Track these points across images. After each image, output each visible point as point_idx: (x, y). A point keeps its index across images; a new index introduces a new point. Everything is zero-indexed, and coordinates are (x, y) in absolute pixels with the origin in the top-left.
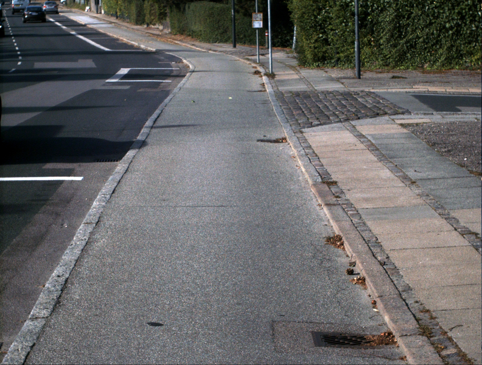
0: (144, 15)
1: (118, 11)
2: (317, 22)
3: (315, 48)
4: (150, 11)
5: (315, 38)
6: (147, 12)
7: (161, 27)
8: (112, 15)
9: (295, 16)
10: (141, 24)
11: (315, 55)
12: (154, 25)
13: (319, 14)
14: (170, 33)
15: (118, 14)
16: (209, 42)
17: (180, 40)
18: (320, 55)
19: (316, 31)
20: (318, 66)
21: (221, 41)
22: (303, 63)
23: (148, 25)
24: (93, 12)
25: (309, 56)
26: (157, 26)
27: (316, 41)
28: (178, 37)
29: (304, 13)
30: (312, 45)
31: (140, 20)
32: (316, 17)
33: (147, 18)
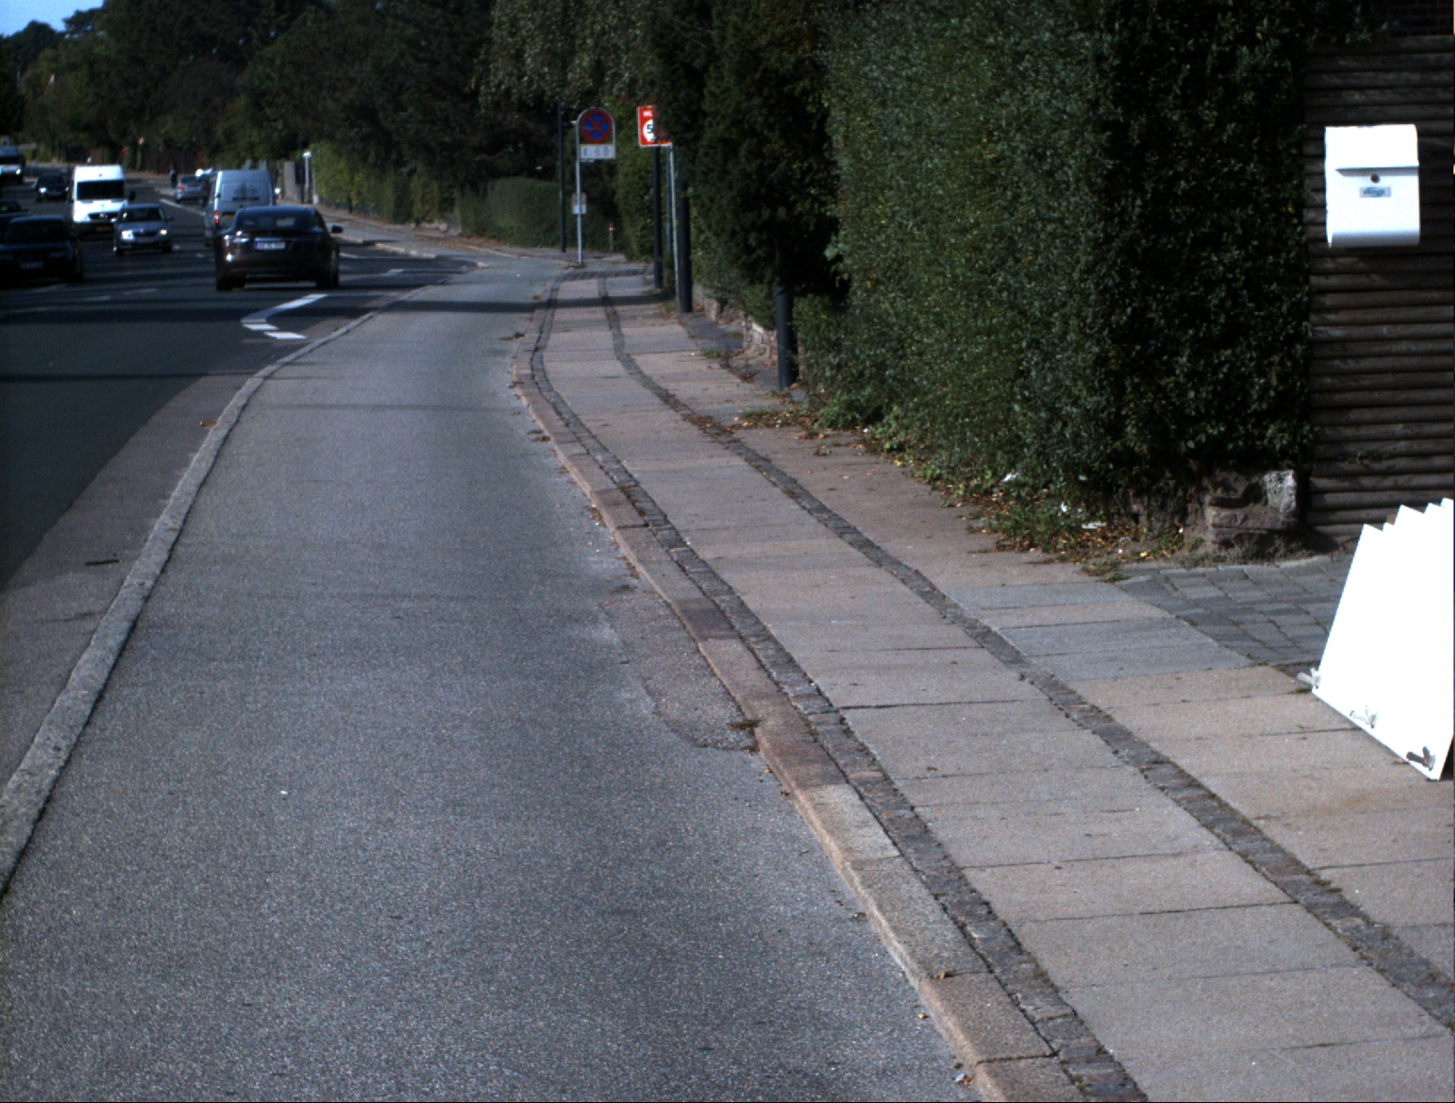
0: (412, 204)
1: (353, 196)
2: (643, 204)
3: (643, 237)
4: (423, 196)
5: (642, 223)
6: (417, 197)
7: (443, 226)
8: (338, 206)
9: (619, 196)
10: (403, 222)
11: (642, 246)
12: (431, 221)
13: (646, 194)
14: (461, 235)
15: (354, 203)
16: (525, 245)
17: (479, 245)
18: (648, 245)
19: (642, 215)
20: (646, 261)
21: (546, 244)
22: (631, 258)
23: (418, 222)
24: (291, 200)
25: (635, 247)
26: (435, 225)
27: (643, 228)
28: (476, 241)
29: (628, 192)
30: (638, 234)
31: (402, 213)
32: (642, 198)
33: (417, 209)
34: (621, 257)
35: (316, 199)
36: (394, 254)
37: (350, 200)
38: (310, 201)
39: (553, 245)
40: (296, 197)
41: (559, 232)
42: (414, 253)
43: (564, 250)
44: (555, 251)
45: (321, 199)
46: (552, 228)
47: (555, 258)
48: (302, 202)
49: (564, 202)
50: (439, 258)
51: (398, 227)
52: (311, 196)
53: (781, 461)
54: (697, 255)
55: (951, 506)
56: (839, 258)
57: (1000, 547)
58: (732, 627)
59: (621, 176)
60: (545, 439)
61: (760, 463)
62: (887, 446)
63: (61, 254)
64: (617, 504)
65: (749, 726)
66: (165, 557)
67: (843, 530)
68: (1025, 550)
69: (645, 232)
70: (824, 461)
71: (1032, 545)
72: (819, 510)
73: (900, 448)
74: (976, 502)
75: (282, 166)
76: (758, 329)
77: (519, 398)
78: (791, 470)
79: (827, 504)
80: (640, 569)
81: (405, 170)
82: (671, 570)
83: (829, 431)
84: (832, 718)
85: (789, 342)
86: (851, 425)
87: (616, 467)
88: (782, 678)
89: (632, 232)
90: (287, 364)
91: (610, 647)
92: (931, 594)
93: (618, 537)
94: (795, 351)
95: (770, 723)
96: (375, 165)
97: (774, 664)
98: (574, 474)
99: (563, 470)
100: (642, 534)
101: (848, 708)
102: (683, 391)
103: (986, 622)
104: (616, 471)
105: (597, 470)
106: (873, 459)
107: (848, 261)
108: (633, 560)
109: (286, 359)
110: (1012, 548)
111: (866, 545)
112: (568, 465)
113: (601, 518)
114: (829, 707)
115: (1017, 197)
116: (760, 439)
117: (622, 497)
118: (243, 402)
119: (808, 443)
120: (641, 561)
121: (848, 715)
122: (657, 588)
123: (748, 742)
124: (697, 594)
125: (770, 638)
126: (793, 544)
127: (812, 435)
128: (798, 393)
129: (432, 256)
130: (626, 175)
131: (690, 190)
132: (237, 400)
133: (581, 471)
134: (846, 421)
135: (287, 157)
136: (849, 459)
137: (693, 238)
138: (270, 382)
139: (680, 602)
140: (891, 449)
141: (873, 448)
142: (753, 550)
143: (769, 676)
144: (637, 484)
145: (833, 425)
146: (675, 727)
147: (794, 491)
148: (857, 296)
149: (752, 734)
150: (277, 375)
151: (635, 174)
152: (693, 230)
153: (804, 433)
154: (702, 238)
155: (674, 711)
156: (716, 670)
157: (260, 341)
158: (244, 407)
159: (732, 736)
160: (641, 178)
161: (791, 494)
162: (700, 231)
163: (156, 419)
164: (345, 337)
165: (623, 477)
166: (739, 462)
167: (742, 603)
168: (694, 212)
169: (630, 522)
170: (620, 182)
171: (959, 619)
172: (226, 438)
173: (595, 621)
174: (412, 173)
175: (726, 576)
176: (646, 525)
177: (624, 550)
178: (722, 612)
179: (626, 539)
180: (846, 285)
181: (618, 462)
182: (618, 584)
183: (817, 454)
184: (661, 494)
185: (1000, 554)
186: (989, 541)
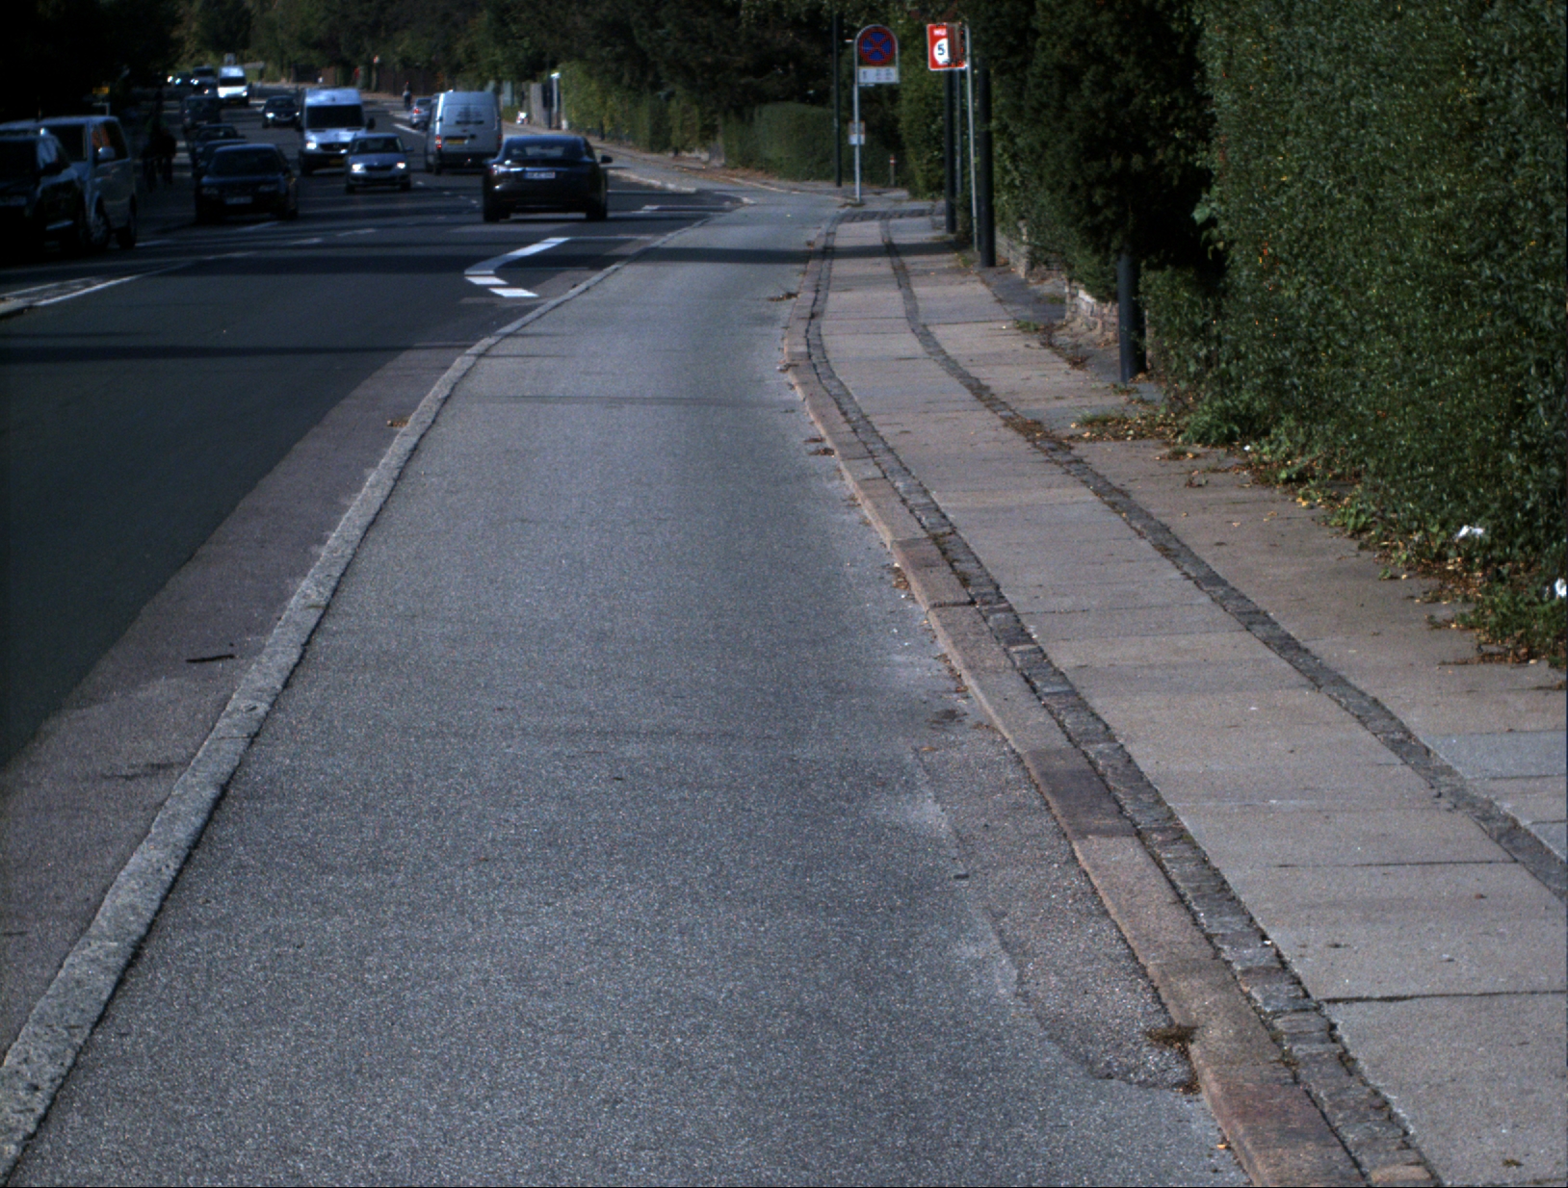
0: (670, 131)
1: (606, 122)
2: (930, 134)
3: (929, 171)
4: (683, 123)
5: (929, 156)
6: (676, 123)
7: (705, 156)
8: (589, 132)
9: (902, 125)
10: (660, 151)
11: (928, 181)
12: (690, 150)
13: (933, 122)
14: (724, 166)
15: (607, 128)
16: (796, 180)
17: (743, 178)
18: (935, 181)
19: (928, 147)
20: (933, 198)
21: (818, 177)
22: (915, 195)
23: (677, 151)
24: (535, 124)
25: (920, 183)
26: (695, 154)
27: (930, 161)
28: (740, 172)
29: (913, 121)
30: (924, 167)
31: (660, 140)
32: (929, 127)
33: (675, 137)
34: (903, 193)
35: (564, 124)
36: (650, 187)
37: (602, 126)
38: (559, 127)
39: (827, 177)
40: (543, 122)
41: (834, 164)
42: (671, 186)
43: (839, 184)
44: (828, 186)
45: (571, 125)
46: (825, 160)
47: (829, 193)
48: (550, 127)
49: (839, 130)
50: (699, 193)
51: (655, 156)
52: (559, 121)
53: (1145, 495)
54: (1002, 199)
55: (1394, 578)
56: (1211, 222)
57: (1488, 658)
58: (1121, 809)
59: (904, 102)
60: (827, 452)
61: (1116, 498)
62: (1283, 475)
63: (273, 188)
64: (930, 565)
65: (1178, 1037)
66: (295, 658)
67: (1252, 618)
68: (1523, 661)
69: (931, 166)
70: (1198, 495)
71: (1531, 655)
72: (1209, 580)
73: (1301, 478)
74: (1427, 572)
75: (528, 90)
76: (1085, 299)
77: (792, 387)
78: (1158, 510)
79: (1218, 569)
80: (969, 681)
81: (662, 94)
82: (1014, 686)
83: (1198, 448)
84: (1312, 1023)
85: (1134, 321)
86: (1228, 440)
87: (923, 500)
88: (1215, 929)
89: (917, 165)
90: (508, 335)
91: (938, 843)
92: (1405, 745)
93: (934, 622)
94: (1142, 334)
95: (1214, 1033)
96: (629, 87)
97: (1200, 896)
98: (867, 510)
99: (852, 503)
100: (966, 617)
101: (1335, 1001)
102: (1000, 380)
103: (1507, 807)
104: (925, 508)
105: (899, 506)
106: (1266, 493)
107: (1224, 226)
108: (957, 662)
109: (508, 329)
110: (1502, 658)
111: (1286, 645)
112: (860, 496)
113: (908, 586)
114: (1305, 1002)
115: (1513, 155)
116: (1107, 457)
117: (934, 553)
118: (446, 392)
119: (1174, 465)
120: (970, 667)
121: (1339, 1015)
122: (998, 722)
123: (1178, 1072)
124: (1061, 741)
125: (1181, 835)
126: (1183, 642)
127: (1178, 455)
128: (1148, 388)
129: (692, 190)
130: (911, 101)
131: (994, 123)
132: (439, 389)
133: (877, 506)
134: (1221, 434)
135: (533, 78)
136: (1236, 494)
137: (997, 177)
138: (484, 361)
139: (1037, 755)
140: (1289, 480)
141: (1263, 477)
142: (1126, 652)
143: (1195, 922)
144: (953, 532)
145: (1203, 439)
146: (1056, 1029)
147: (1170, 547)
148: (1242, 275)
149: (1185, 1054)
150: (494, 352)
151: (920, 100)
152: (996, 169)
153: (1167, 451)
154: (1008, 179)
155: (1050, 990)
156: (1108, 903)
157: (483, 300)
158: (446, 400)
159: (1153, 1058)
160: (927, 104)
161: (1165, 551)
162: (1006, 171)
163: (335, 413)
164: (586, 297)
165: (935, 519)
166: (1087, 495)
167: (1130, 761)
168: (998, 149)
169: (950, 598)
170: (904, 111)
171: (1462, 800)
172: (415, 448)
173: (910, 786)
174: (670, 96)
175: (1097, 703)
176: (972, 603)
177: (944, 645)
178: (1102, 777)
179: (946, 626)
180: (1220, 257)
181: (926, 492)
182: (939, 707)
183: (1190, 484)
184: (987, 546)
185: (1486, 668)
186: (1465, 644)
